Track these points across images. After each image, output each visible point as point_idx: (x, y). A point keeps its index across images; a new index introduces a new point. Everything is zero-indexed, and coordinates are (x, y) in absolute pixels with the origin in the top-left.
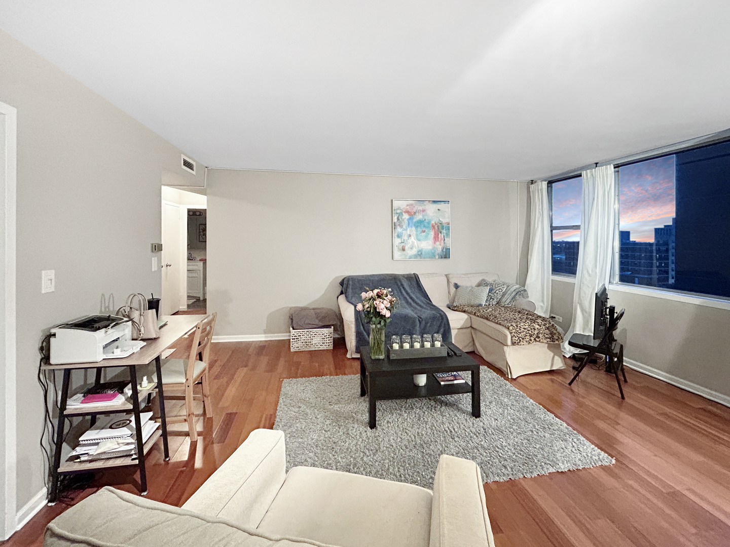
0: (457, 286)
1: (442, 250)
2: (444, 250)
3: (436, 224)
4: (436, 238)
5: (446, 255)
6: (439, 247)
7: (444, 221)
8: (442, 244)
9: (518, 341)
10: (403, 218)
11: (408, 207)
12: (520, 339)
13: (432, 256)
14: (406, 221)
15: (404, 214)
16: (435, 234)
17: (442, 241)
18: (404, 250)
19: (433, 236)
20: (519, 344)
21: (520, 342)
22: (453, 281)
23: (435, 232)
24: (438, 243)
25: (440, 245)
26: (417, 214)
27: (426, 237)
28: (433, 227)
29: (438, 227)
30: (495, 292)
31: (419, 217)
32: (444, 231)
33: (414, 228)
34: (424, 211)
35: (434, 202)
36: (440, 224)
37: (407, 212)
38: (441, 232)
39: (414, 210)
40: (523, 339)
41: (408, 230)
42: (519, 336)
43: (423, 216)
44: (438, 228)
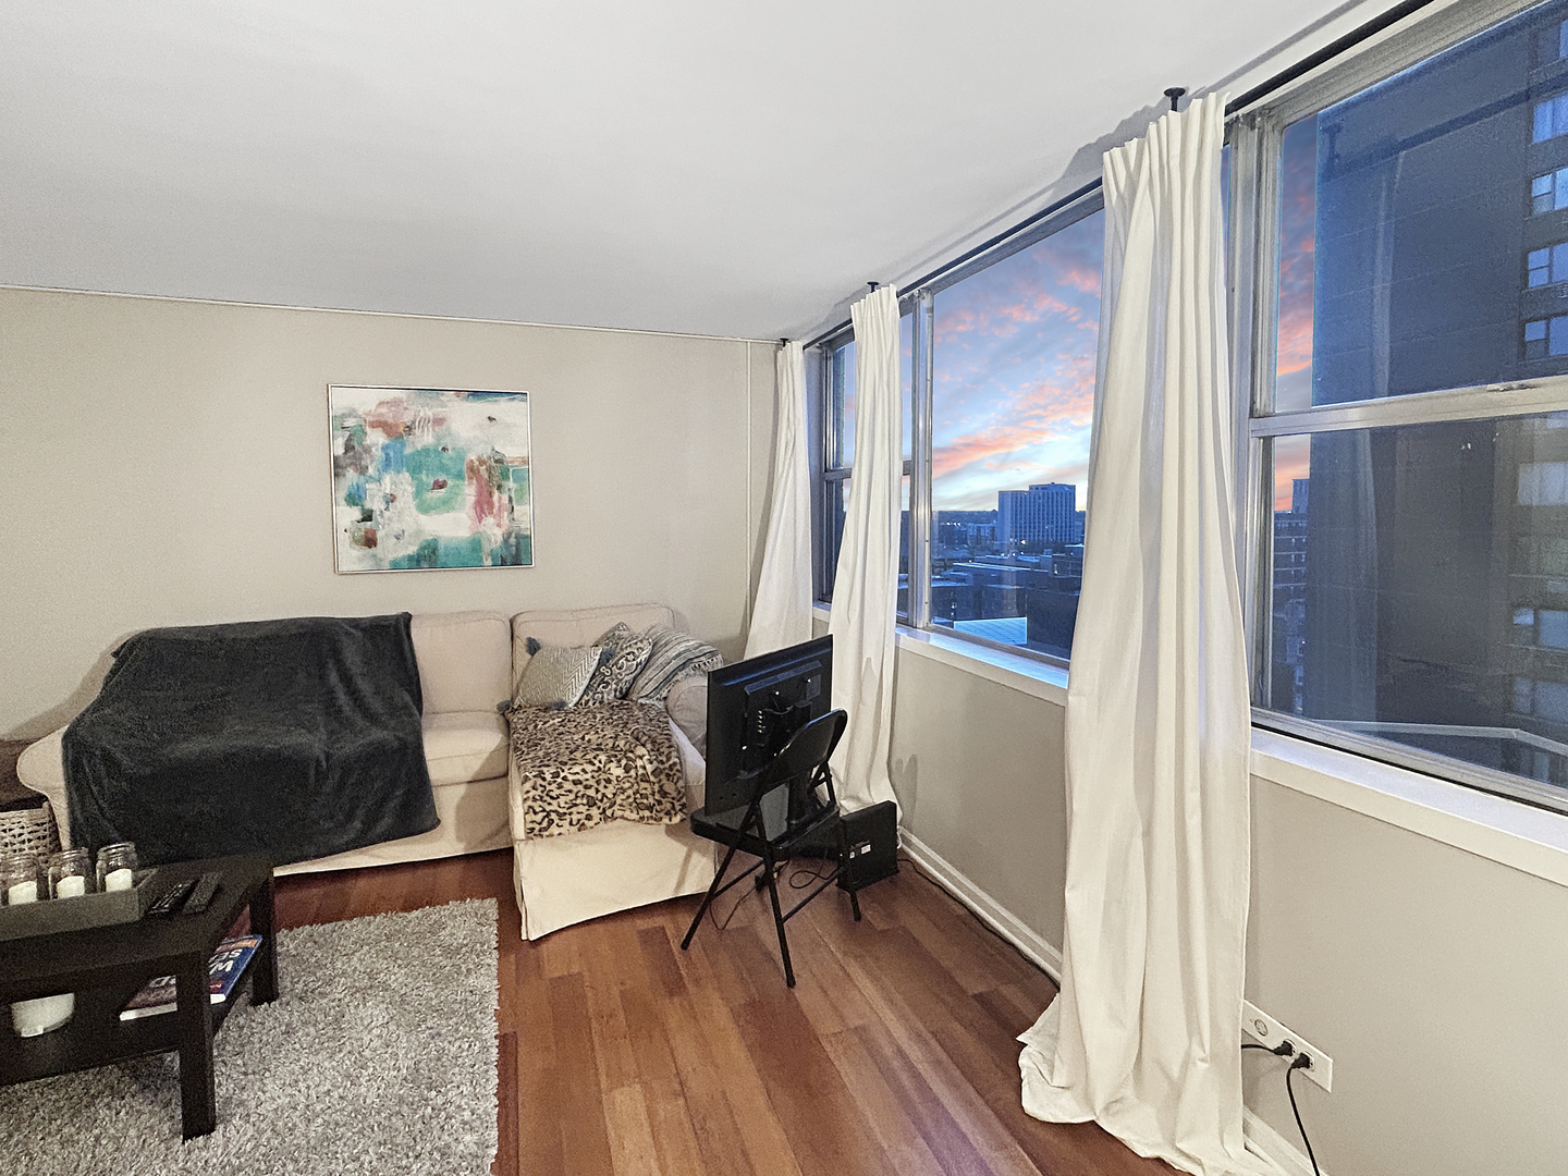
0: (533, 647)
1: (506, 541)
2: (513, 540)
3: (482, 462)
4: (483, 506)
5: (515, 554)
6: (494, 532)
7: (512, 452)
8: (505, 520)
9: (545, 824)
10: (368, 441)
11: (384, 410)
12: (553, 816)
13: (469, 557)
14: (377, 453)
15: (368, 430)
16: (480, 494)
17: (506, 514)
18: (370, 542)
19: (472, 499)
20: (545, 834)
21: (546, 829)
22: (524, 633)
23: (480, 487)
24: (490, 520)
25: (499, 525)
26: (417, 432)
27: (446, 505)
28: (472, 470)
29: (489, 470)
30: (616, 664)
31: (425, 438)
32: (511, 484)
33: (406, 476)
34: (439, 421)
35: (476, 394)
36: (496, 461)
37: (380, 424)
38: (499, 487)
39: (407, 418)
40: (561, 816)
41: (387, 479)
42: (548, 808)
43: (438, 439)
44: (490, 475)
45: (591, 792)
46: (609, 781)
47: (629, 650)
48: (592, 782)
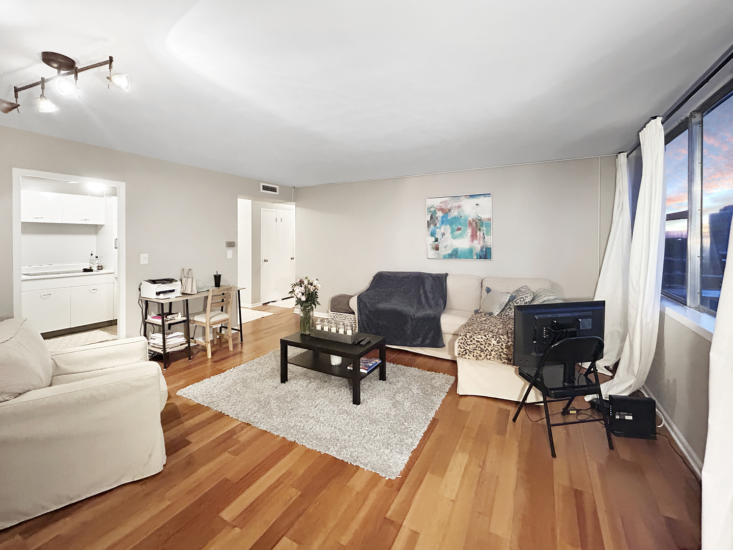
0: (488, 290)
1: (482, 250)
2: (484, 250)
3: (473, 220)
4: (474, 236)
5: (486, 254)
6: (477, 246)
7: (484, 216)
8: (482, 243)
9: (464, 353)
10: (437, 216)
11: (442, 205)
12: (467, 351)
13: (468, 254)
14: (440, 219)
15: (437, 211)
16: (472, 232)
17: (482, 240)
18: (437, 249)
19: (470, 234)
20: (463, 357)
21: (464, 355)
22: (485, 285)
23: (472, 229)
24: (476, 242)
25: (479, 244)
26: (452, 211)
27: (461, 236)
28: (470, 224)
29: (476, 223)
30: (516, 301)
31: (454, 213)
32: (484, 228)
33: (448, 226)
34: (459, 207)
35: (472, 196)
36: (479, 220)
37: (442, 210)
38: (480, 230)
39: (449, 207)
40: (470, 352)
41: (442, 228)
42: (466, 348)
43: (459, 213)
44: (477, 225)
45: (482, 347)
46: (490, 345)
47: (521, 297)
48: (483, 343)
